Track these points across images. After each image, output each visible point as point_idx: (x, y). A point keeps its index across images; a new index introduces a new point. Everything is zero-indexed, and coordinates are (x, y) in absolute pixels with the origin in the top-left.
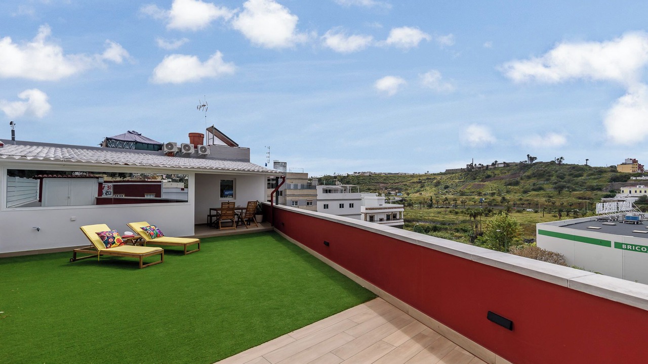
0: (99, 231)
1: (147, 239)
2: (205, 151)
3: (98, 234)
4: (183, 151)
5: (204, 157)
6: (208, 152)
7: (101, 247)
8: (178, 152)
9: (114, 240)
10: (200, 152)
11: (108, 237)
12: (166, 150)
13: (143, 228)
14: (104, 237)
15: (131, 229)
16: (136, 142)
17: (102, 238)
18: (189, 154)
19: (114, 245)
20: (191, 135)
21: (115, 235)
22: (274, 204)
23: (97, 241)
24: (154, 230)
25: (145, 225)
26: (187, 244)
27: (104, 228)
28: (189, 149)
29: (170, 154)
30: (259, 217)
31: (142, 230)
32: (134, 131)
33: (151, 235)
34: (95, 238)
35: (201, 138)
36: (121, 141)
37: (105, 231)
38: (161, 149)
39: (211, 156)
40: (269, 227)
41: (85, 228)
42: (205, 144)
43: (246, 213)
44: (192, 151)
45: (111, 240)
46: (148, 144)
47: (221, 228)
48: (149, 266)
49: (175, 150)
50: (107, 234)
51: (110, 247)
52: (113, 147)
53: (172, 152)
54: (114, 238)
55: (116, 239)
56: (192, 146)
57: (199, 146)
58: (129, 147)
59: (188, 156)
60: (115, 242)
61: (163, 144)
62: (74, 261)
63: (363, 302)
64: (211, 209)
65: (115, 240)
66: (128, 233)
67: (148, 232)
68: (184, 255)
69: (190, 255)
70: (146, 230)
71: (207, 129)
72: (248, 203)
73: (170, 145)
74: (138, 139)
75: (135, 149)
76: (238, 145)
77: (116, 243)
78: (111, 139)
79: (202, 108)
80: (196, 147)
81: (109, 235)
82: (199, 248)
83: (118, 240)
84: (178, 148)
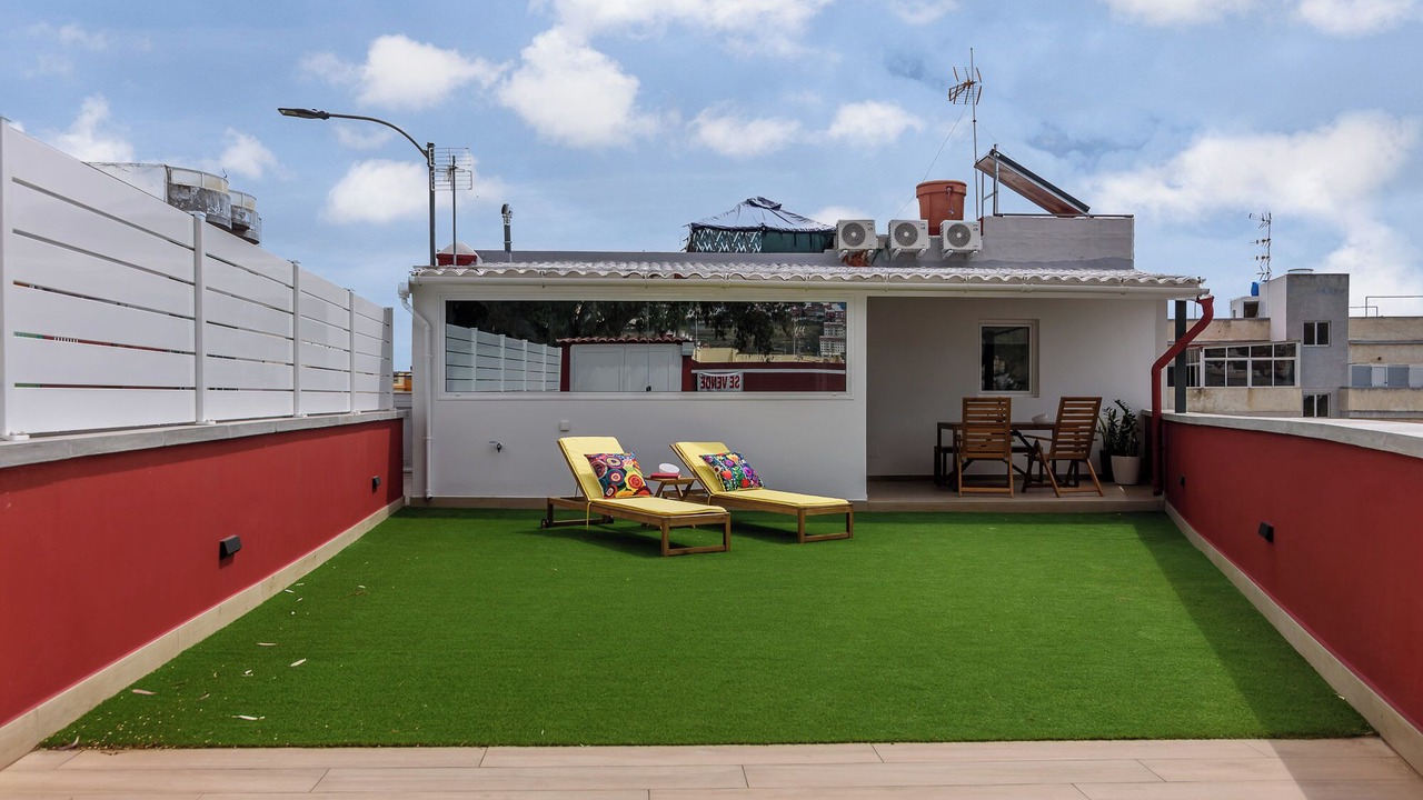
0: (593, 452)
1: (715, 490)
2: (966, 238)
3: (590, 458)
4: (894, 244)
5: (962, 259)
6: (975, 242)
7: (594, 494)
8: (879, 250)
9: (622, 478)
10: (947, 245)
11: (609, 468)
12: (842, 245)
13: (705, 459)
14: (601, 467)
15: (679, 459)
16: (765, 231)
17: (598, 468)
18: (914, 254)
19: (623, 491)
20: (922, 191)
21: (628, 465)
22: (1168, 409)
23: (589, 476)
24: (734, 465)
25: (715, 449)
26: (805, 508)
27: (608, 446)
28: (913, 238)
29: (856, 259)
30: (1124, 466)
31: (703, 464)
32: (762, 200)
33: (723, 478)
34: (584, 468)
35: (955, 198)
36: (728, 230)
37: (606, 453)
38: (830, 245)
39: (986, 258)
40: (1145, 498)
41: (567, 442)
42: (970, 217)
43: (1054, 441)
44: (923, 242)
45: (616, 477)
46: (796, 233)
47: (961, 489)
48: (685, 553)
49: (870, 244)
50: (609, 460)
51: (613, 496)
52: (709, 251)
53: (864, 250)
54: (625, 472)
55: (628, 475)
56: (923, 226)
57: (947, 224)
58: (747, 246)
59: (910, 259)
60: (625, 484)
61: (836, 230)
62: (548, 526)
63: (1273, 736)
64: (941, 426)
65: (626, 480)
66: (668, 468)
67: (717, 470)
68: (799, 542)
69: (813, 545)
70: (713, 463)
71: (977, 165)
72: (1062, 404)
73: (855, 229)
74: (773, 221)
75: (762, 251)
76: (1086, 208)
77: (628, 486)
78: (703, 228)
79: (961, 97)
80: (934, 230)
81: (612, 464)
82: (848, 531)
83: (633, 478)
84: (880, 238)
